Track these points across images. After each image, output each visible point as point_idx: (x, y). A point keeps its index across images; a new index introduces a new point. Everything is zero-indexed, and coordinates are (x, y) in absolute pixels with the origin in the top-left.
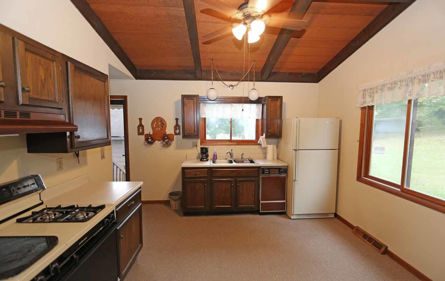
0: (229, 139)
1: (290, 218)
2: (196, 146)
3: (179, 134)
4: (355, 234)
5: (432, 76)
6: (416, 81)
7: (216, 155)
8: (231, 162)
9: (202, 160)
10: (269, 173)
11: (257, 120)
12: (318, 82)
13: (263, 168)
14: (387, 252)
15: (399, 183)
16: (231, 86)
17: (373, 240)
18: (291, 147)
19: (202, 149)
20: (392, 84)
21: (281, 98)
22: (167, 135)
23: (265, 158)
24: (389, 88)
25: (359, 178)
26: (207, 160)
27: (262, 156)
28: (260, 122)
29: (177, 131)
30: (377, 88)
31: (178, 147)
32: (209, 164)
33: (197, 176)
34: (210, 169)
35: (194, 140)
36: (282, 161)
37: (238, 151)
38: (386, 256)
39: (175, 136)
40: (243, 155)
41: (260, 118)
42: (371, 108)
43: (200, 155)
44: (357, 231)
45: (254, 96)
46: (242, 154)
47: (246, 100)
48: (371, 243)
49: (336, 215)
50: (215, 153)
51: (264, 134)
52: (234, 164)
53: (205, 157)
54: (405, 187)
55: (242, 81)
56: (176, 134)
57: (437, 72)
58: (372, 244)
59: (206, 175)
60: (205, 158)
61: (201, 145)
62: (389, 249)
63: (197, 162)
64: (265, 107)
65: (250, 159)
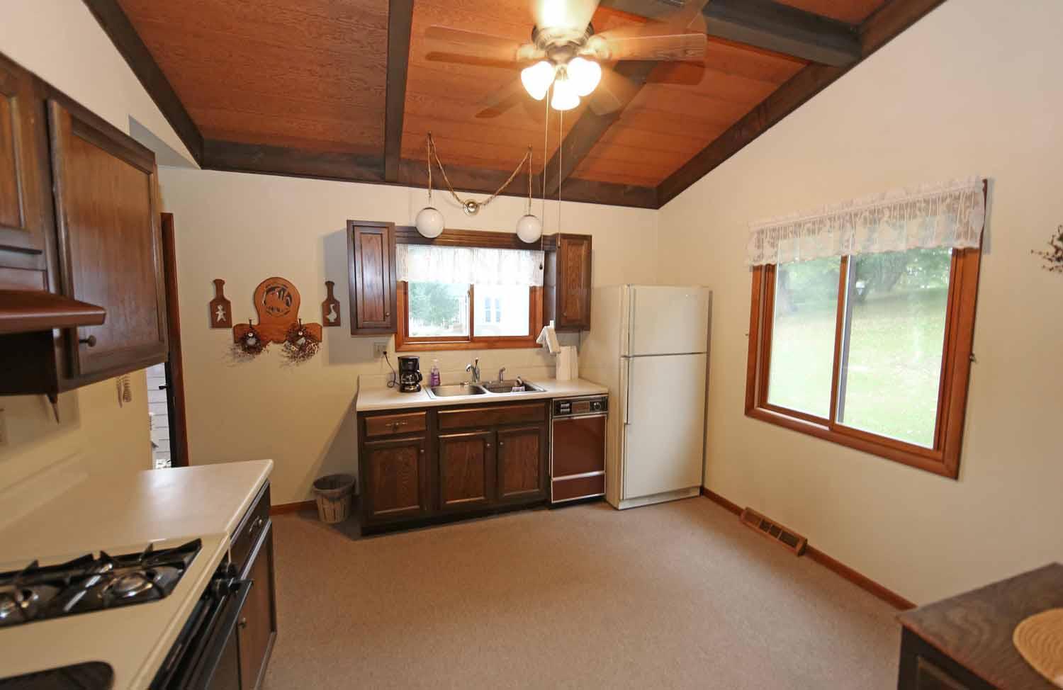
0: (466, 333)
1: (616, 509)
2: (385, 353)
3: (337, 323)
4: (744, 524)
5: (887, 213)
6: (859, 221)
7: (439, 375)
8: (477, 391)
9: (403, 389)
10: (570, 412)
11: (533, 290)
12: (657, 208)
13: (558, 401)
14: (806, 551)
15: (827, 416)
16: (471, 205)
17: (780, 530)
18: (616, 350)
19: (403, 361)
20: (814, 223)
21: (588, 239)
22: (301, 327)
23: (553, 377)
24: (808, 230)
25: (749, 411)
26: (419, 390)
27: (544, 371)
28: (539, 294)
29: (332, 317)
30: (785, 228)
31: (333, 360)
32: (425, 398)
33: (401, 431)
34: (431, 410)
35: (379, 340)
36: (591, 382)
37: (490, 361)
38: (804, 558)
39: (325, 330)
40: (504, 372)
41: (540, 284)
42: (770, 269)
43: (398, 375)
44: (749, 517)
45: (530, 232)
46: (502, 371)
47: (510, 242)
48: (776, 536)
49: (703, 491)
50: (434, 370)
51: (552, 323)
52: (488, 396)
53: (414, 382)
54: (837, 422)
55: (502, 193)
56: (327, 323)
57: (895, 206)
58: (780, 539)
59: (424, 428)
60: (413, 384)
61: (396, 351)
62: (810, 543)
63: (391, 396)
64: (554, 258)
65: (521, 382)
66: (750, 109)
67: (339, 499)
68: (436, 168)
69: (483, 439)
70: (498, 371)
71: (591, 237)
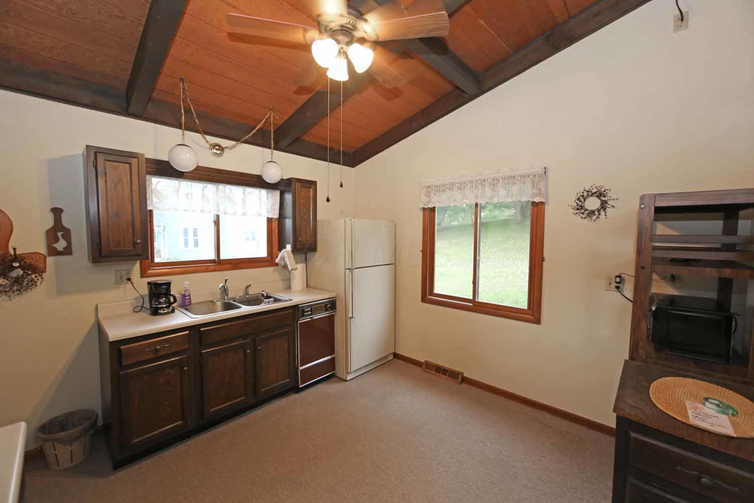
1: (346, 381)
2: (129, 279)
3: (68, 251)
4: (426, 371)
5: (501, 181)
6: (487, 184)
7: (190, 296)
8: (228, 307)
9: (155, 312)
10: (311, 314)
11: (270, 221)
12: (353, 167)
13: (302, 307)
14: (465, 380)
15: (471, 297)
16: (217, 147)
17: (447, 370)
18: (341, 264)
19: (153, 286)
20: (460, 184)
21: (314, 183)
22: (16, 258)
23: (288, 288)
24: (458, 187)
25: (424, 299)
26: (173, 311)
27: (281, 284)
28: (275, 225)
29: (61, 245)
30: (444, 185)
31: (61, 290)
32: (181, 319)
33: (161, 354)
34: (193, 329)
35: (123, 267)
36: (321, 289)
37: (237, 281)
38: (463, 385)
39: (50, 260)
40: (249, 288)
41: (276, 215)
42: (433, 210)
43: (147, 299)
44: (429, 367)
45: (272, 175)
46: (247, 287)
47: (257, 182)
48: (446, 375)
49: (396, 355)
50: (186, 291)
51: (289, 247)
52: (245, 309)
53: (168, 305)
54: (476, 300)
55: (246, 142)
56: (53, 252)
57: (505, 178)
58: (449, 376)
59: (186, 347)
60: (166, 307)
61: (142, 276)
62: (465, 375)
63: (143, 321)
64: (289, 197)
65: (265, 295)
66: (418, 110)
67: (77, 439)
68: (188, 111)
69: (243, 347)
70: (244, 287)
71: (316, 182)
